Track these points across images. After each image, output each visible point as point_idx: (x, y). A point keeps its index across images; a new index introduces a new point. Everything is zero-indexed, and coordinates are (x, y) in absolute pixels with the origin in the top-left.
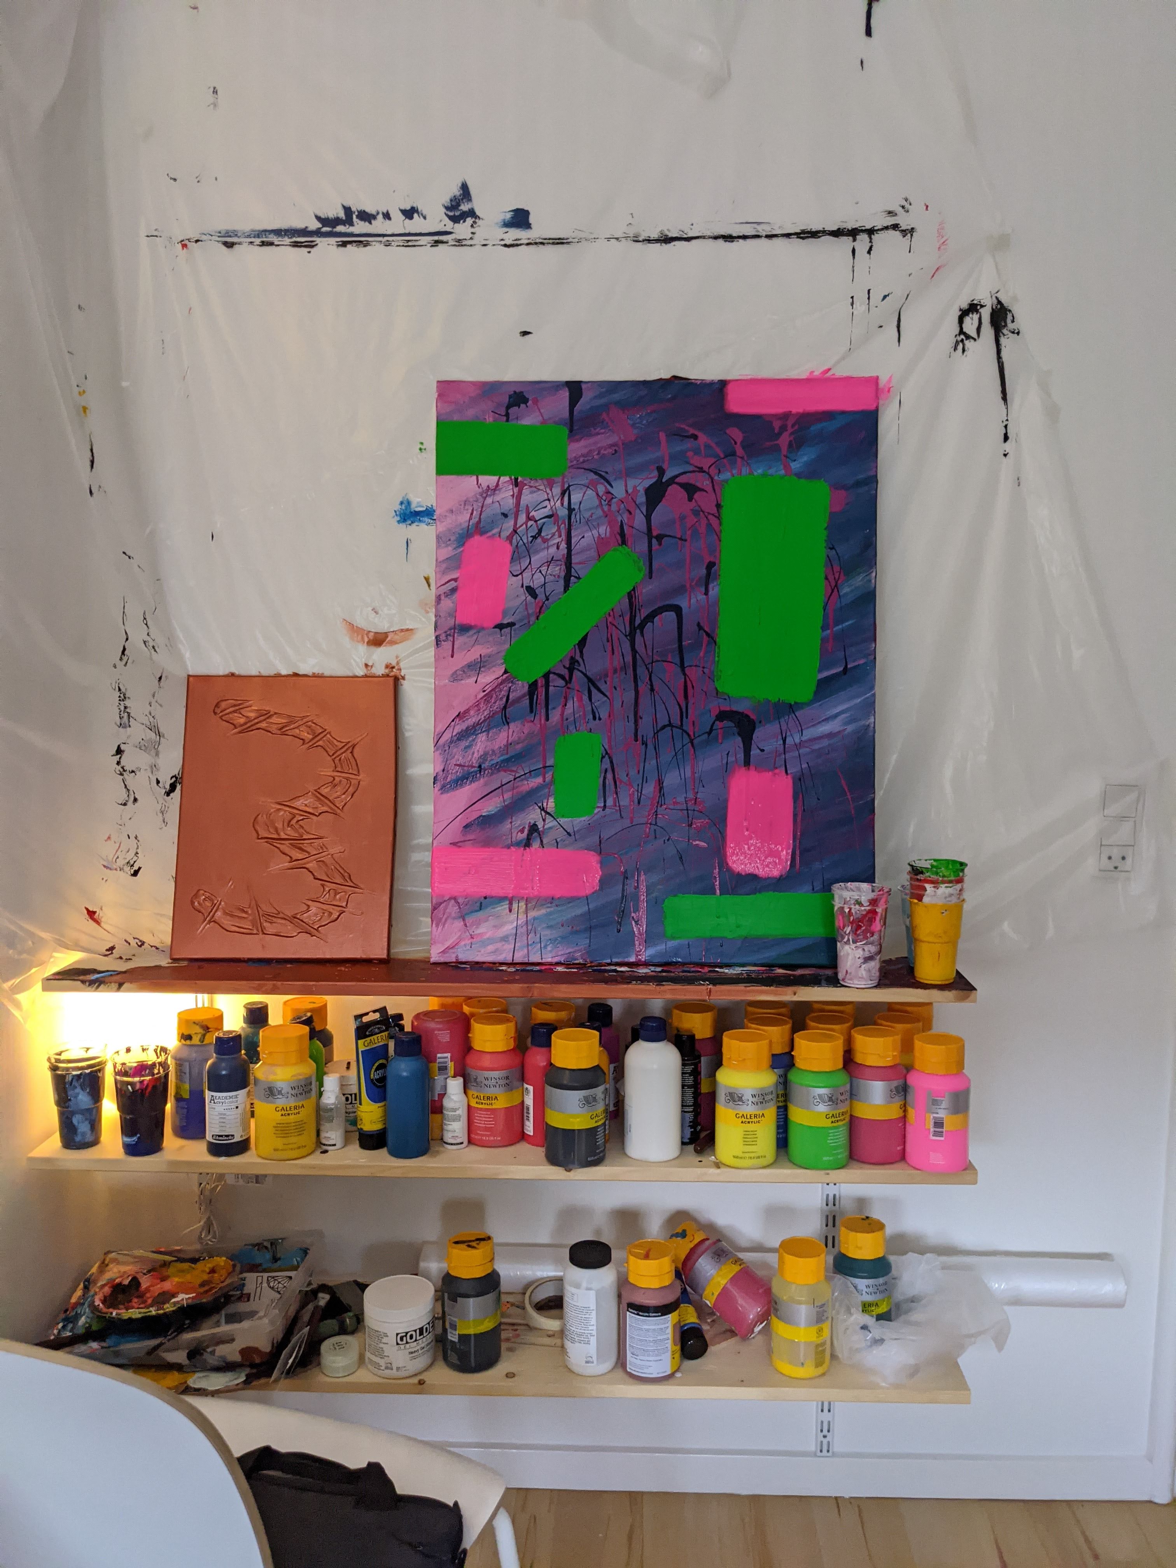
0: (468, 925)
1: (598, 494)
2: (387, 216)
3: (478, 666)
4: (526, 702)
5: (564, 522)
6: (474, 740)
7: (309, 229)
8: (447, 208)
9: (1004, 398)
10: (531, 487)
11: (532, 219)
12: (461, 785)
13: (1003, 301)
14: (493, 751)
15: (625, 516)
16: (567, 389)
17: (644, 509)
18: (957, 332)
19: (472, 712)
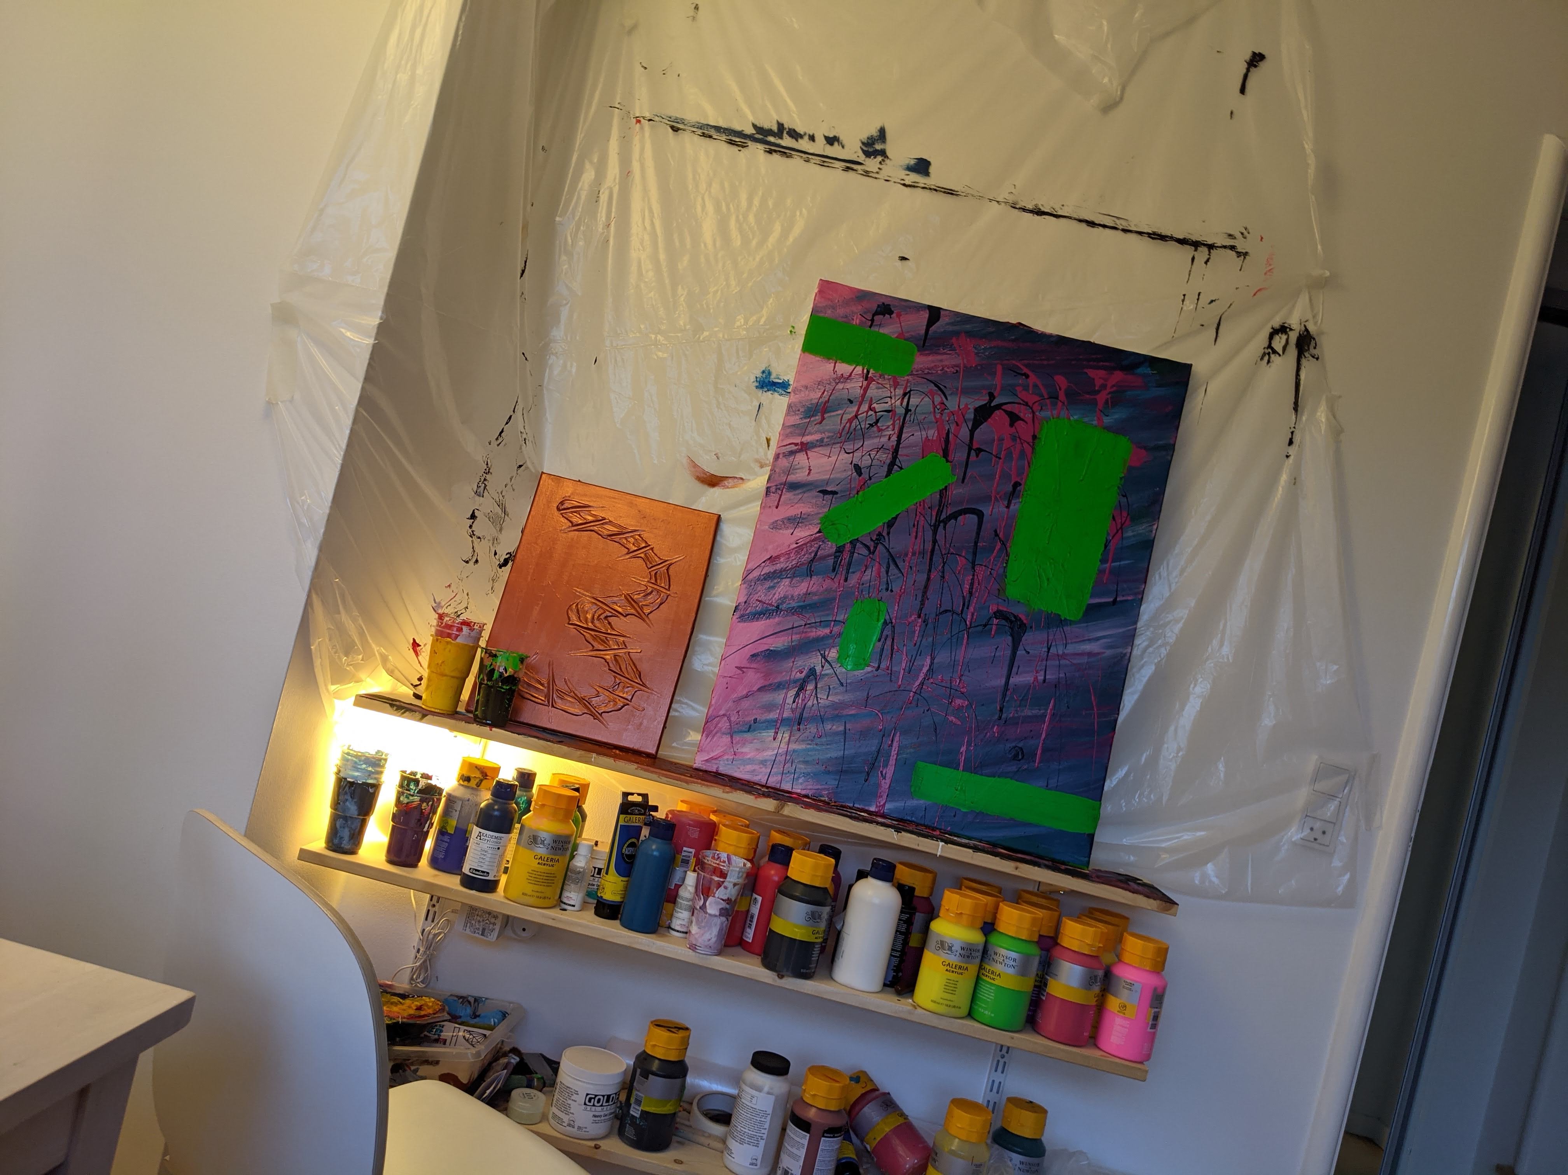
0: (734, 742)
1: (933, 402)
2: (812, 138)
3: (796, 521)
4: (830, 561)
5: (899, 419)
6: (778, 583)
7: (744, 133)
8: (863, 143)
9: (1296, 408)
10: (878, 383)
11: (932, 170)
12: (758, 618)
13: (1309, 330)
14: (792, 596)
15: (953, 428)
16: (928, 311)
17: (970, 424)
18: (1266, 346)
19: (782, 559)
